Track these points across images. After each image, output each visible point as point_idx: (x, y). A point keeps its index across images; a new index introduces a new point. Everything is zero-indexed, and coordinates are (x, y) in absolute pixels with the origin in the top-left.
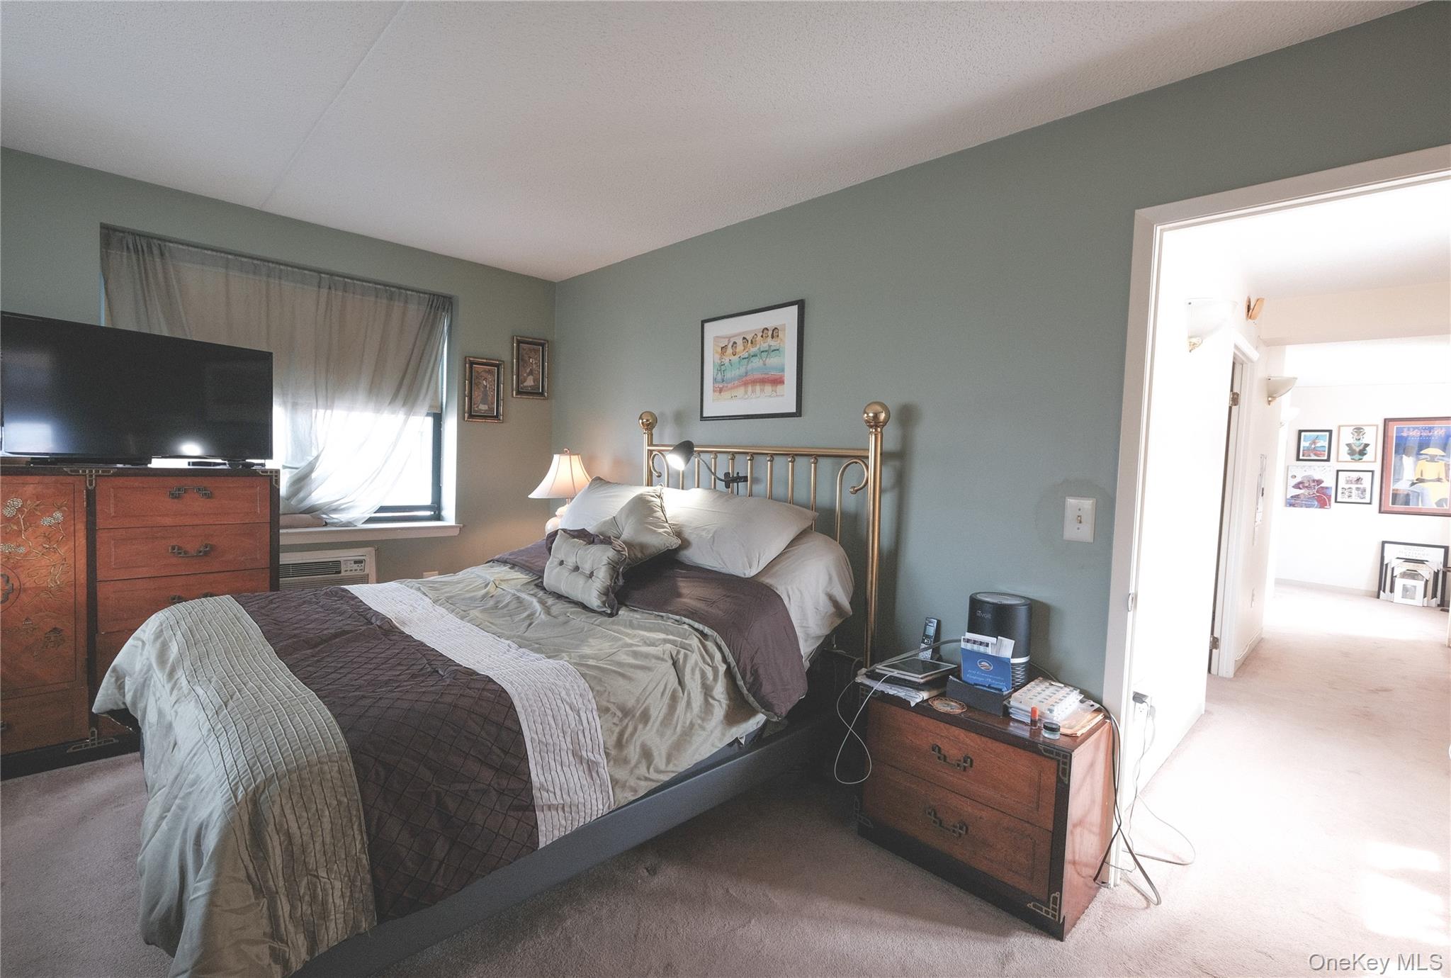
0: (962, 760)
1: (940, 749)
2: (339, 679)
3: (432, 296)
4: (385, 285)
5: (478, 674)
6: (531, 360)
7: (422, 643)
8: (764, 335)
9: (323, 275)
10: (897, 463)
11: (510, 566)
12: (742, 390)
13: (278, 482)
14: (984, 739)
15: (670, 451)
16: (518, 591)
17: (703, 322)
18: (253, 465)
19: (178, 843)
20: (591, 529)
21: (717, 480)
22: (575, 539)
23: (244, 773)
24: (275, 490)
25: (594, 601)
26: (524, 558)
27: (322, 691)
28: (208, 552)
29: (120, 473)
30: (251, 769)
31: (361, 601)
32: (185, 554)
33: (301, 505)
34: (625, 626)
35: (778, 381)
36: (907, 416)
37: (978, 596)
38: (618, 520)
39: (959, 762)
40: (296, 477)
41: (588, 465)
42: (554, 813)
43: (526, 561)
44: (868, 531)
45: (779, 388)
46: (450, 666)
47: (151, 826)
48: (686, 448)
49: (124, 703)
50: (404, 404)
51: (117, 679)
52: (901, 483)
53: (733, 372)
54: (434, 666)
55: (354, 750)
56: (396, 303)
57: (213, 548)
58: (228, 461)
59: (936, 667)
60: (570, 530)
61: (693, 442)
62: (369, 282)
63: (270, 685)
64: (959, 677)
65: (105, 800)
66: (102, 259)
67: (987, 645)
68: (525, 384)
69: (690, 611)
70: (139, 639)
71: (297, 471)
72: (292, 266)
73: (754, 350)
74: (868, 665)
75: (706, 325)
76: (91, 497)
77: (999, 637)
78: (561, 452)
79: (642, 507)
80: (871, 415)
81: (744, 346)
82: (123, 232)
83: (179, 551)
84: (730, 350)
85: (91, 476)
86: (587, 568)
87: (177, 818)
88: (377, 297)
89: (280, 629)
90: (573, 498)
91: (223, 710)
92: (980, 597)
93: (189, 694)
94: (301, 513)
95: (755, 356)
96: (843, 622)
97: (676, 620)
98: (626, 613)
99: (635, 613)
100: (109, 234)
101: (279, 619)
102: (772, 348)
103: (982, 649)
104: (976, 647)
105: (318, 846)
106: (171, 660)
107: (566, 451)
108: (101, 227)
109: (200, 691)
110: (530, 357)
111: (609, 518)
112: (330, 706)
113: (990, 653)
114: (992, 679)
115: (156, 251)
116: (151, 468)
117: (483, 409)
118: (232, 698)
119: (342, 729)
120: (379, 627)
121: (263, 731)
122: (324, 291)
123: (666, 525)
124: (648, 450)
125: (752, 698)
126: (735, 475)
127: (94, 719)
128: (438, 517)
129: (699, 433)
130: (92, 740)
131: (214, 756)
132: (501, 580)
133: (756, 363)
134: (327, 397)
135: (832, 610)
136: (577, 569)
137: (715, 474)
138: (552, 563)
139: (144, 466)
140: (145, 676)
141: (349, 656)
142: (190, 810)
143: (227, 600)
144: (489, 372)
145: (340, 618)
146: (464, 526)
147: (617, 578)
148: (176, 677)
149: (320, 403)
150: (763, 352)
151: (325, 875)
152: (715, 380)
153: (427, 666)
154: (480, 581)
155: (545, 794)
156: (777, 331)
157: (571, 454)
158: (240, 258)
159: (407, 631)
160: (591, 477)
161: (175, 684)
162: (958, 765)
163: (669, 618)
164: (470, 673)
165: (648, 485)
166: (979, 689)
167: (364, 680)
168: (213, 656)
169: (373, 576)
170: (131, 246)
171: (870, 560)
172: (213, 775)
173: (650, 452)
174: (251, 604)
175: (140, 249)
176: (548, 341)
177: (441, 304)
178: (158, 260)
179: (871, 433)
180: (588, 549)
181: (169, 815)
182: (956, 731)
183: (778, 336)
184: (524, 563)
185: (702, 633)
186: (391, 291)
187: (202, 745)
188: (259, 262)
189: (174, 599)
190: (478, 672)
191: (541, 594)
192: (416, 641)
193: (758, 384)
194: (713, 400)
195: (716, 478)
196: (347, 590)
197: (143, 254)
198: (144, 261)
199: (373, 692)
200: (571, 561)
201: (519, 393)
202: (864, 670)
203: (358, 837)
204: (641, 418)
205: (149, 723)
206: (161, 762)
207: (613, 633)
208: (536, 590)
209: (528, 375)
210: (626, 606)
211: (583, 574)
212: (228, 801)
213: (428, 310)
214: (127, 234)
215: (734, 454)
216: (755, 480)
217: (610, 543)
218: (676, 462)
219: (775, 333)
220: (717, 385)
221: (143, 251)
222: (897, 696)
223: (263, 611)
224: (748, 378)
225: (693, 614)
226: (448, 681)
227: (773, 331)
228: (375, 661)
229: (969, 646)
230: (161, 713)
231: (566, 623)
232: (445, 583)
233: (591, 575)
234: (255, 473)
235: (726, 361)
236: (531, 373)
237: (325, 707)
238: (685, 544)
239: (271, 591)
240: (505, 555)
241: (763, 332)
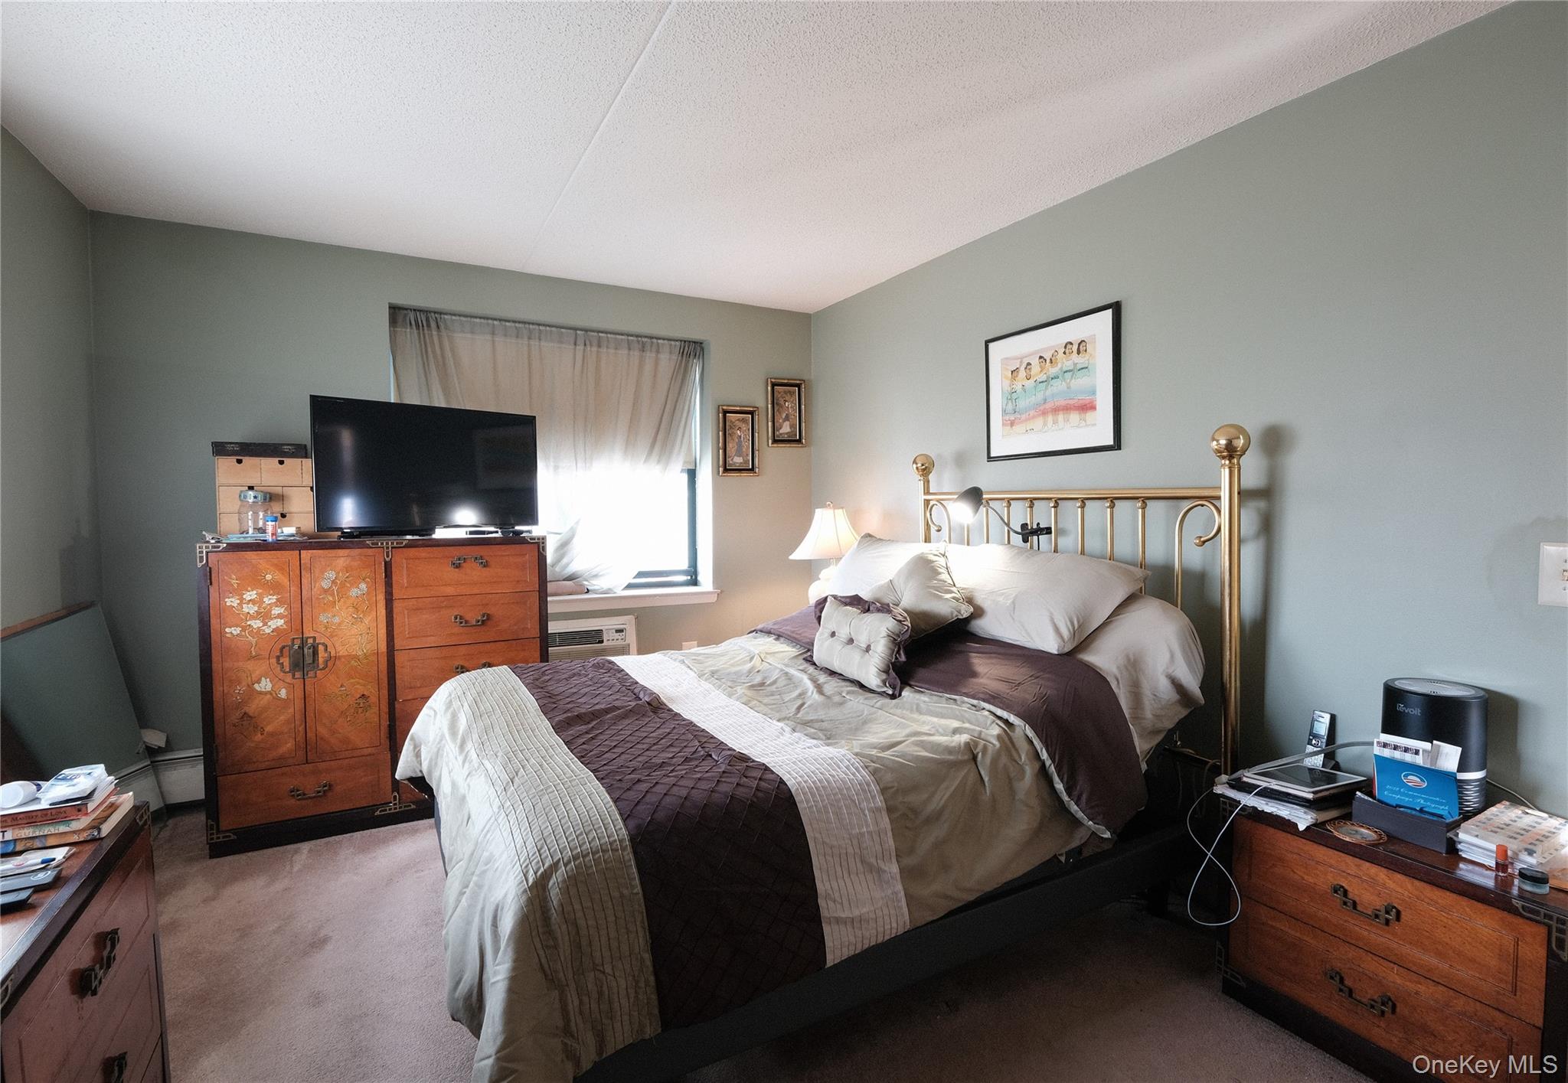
0: (1383, 910)
1: (1346, 892)
2: (614, 759)
3: (683, 343)
4: (637, 336)
5: (754, 761)
6: (787, 404)
7: (692, 722)
8: (1067, 351)
9: (578, 332)
10: (1262, 504)
11: (774, 637)
12: (1039, 421)
13: (544, 549)
14: (1417, 883)
15: (955, 500)
16: (787, 665)
17: (987, 343)
18: (522, 532)
19: (477, 920)
20: (865, 595)
21: (1011, 533)
22: (848, 607)
23: (533, 855)
24: (542, 558)
25: (873, 679)
26: (788, 628)
27: (599, 771)
28: (486, 620)
29: (411, 545)
30: (539, 851)
31: (627, 674)
32: (466, 623)
33: (566, 572)
34: (912, 711)
35: (1088, 407)
36: (1275, 441)
37: (1396, 683)
38: (895, 583)
39: (1377, 912)
40: (559, 544)
41: (854, 519)
42: (843, 928)
43: (793, 632)
44: (1222, 594)
45: (1089, 415)
46: (724, 750)
47: (452, 900)
48: (974, 496)
49: (421, 771)
50: (659, 462)
51: (415, 747)
52: (1268, 527)
53: (1027, 401)
54: (707, 750)
55: (632, 839)
56: (648, 354)
57: (489, 617)
58: (500, 528)
59: (1331, 779)
60: (841, 597)
61: (982, 488)
62: (622, 335)
63: (551, 763)
64: (1371, 794)
65: (406, 865)
66: (390, 336)
67: (1417, 752)
68: (781, 431)
69: (990, 695)
70: (431, 708)
71: (559, 537)
72: (549, 326)
73: (1053, 371)
74: (1229, 772)
75: (991, 345)
76: (388, 566)
77: (1435, 742)
78: (823, 506)
79: (925, 568)
80: (1223, 442)
81: (1041, 367)
82: (406, 309)
83: (461, 620)
84: (1022, 373)
85: (388, 548)
86: (862, 640)
87: (475, 896)
88: (629, 349)
89: (554, 703)
90: (841, 558)
91: (510, 787)
92: (1399, 684)
93: (479, 768)
94: (564, 580)
95: (1057, 377)
96: (1191, 712)
97: (973, 705)
98: (911, 695)
99: (922, 695)
100: (396, 313)
101: (551, 692)
102: (1079, 367)
103: (1408, 758)
104: (1398, 755)
105: (604, 939)
106: (461, 732)
107: (829, 505)
108: (390, 307)
109: (489, 766)
110: (785, 401)
111: (884, 581)
112: (609, 789)
113: (1422, 764)
114: (1426, 800)
115: (433, 325)
116: (435, 539)
117: (739, 461)
118: (517, 775)
119: (621, 814)
120: (648, 703)
121: (549, 812)
122: (580, 347)
123: (954, 589)
124: (925, 500)
125: (1076, 807)
126: (1035, 527)
127: (396, 784)
128: (694, 582)
129: (986, 477)
130: (395, 804)
131: (505, 834)
132: (766, 653)
133: (1058, 386)
134: (586, 459)
135: (1175, 696)
136: (851, 641)
137: (1008, 525)
138: (822, 634)
139: (428, 537)
140: (438, 746)
141: (622, 735)
142: (486, 888)
143: (504, 670)
144: (744, 420)
145: (610, 692)
146: (721, 592)
147: (898, 652)
148: (467, 750)
149: (579, 465)
150: (1066, 372)
151: (611, 972)
152: (1004, 412)
153: (700, 749)
154: (743, 655)
155: (831, 904)
156: (1084, 344)
157: (835, 508)
158: (504, 323)
159: (676, 708)
160: (858, 534)
161: (466, 756)
162: (1377, 916)
163: (963, 702)
164: (743, 758)
165: (926, 542)
166: (1402, 812)
167: (639, 762)
168: (497, 729)
169: (634, 647)
170: (413, 323)
171: (1228, 633)
172: (505, 856)
173: (927, 502)
174: (526, 676)
175: (421, 325)
176: (804, 381)
177: (693, 349)
178: (435, 333)
179: (1223, 466)
180: (863, 618)
181: (468, 891)
182: (1373, 870)
183: (1086, 351)
184: (789, 633)
185: (1006, 722)
186: (643, 342)
187: (493, 823)
188: (521, 325)
189: (458, 668)
190: (754, 758)
191: (811, 669)
192: (684, 720)
193: (1061, 412)
194: (1003, 436)
195: (1010, 529)
196: (613, 662)
197: (423, 330)
198: (424, 334)
199: (648, 775)
200: (843, 633)
201: (775, 441)
202: (1224, 778)
203: (641, 934)
204: (915, 462)
205: (444, 794)
206: (456, 836)
207: (898, 719)
208: (806, 665)
209: (784, 421)
210: (910, 686)
211: (858, 647)
212: (520, 883)
213: (680, 358)
214: (409, 311)
215: (1032, 500)
216: (1061, 532)
217: (889, 611)
218: (962, 512)
219: (1081, 347)
220: (1007, 418)
221: (423, 326)
222: (1276, 815)
223: (537, 683)
224: (1047, 406)
225: (993, 698)
226: (723, 768)
227: (1079, 344)
228: (647, 740)
229: (1387, 753)
230: (454, 785)
231: (841, 704)
232: (708, 656)
233: (868, 649)
234: (524, 541)
235: (1018, 387)
236: (787, 418)
237: (604, 789)
238: (978, 613)
239: (541, 662)
240: (768, 625)
241: (1065, 347)
